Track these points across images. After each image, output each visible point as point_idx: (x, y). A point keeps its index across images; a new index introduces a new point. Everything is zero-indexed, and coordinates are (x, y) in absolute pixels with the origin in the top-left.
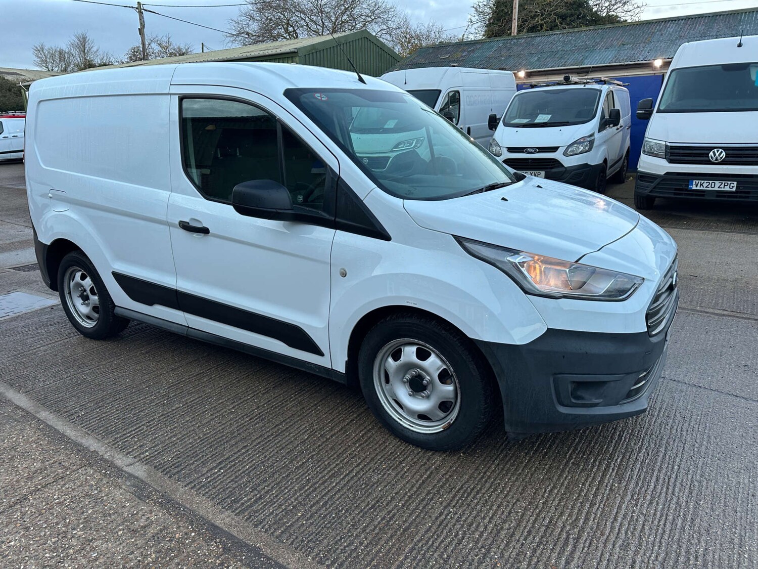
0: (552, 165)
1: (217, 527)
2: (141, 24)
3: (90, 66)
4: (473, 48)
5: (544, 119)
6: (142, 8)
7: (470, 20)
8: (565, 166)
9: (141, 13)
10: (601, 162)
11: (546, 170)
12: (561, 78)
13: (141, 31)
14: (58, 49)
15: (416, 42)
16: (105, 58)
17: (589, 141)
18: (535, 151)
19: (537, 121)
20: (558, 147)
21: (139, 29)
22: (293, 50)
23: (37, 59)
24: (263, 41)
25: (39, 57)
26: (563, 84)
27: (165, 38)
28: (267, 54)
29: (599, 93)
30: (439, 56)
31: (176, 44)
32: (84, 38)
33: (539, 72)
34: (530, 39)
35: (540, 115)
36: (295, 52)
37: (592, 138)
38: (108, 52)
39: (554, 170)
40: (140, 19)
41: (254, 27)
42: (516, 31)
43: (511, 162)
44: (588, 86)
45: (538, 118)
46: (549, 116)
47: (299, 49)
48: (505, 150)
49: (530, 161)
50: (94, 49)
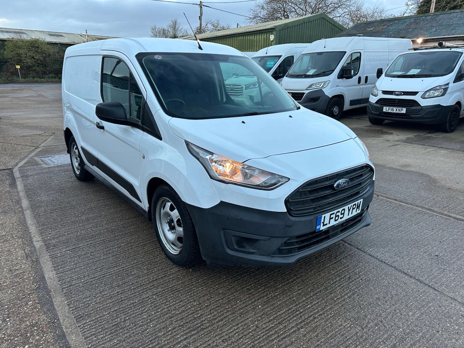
0: (412, 104)
1: (44, 277)
2: (201, 13)
3: (175, 37)
4: (392, 23)
5: (414, 73)
6: (202, 4)
7: (406, 4)
8: (422, 106)
9: (201, 7)
10: (454, 103)
11: (407, 108)
12: (436, 44)
13: (200, 18)
14: (163, 29)
15: (364, 20)
16: (185, 33)
17: (444, 89)
18: (401, 94)
19: (409, 73)
20: (418, 92)
21: (199, 16)
22: (273, 27)
23: (152, 34)
24: (267, 21)
25: (153, 33)
26: (438, 48)
27: (216, 21)
28: (258, 29)
29: (460, 54)
30: (367, 29)
31: (222, 24)
32: (176, 22)
33: (433, 39)
34: (435, 16)
35: (413, 69)
36: (273, 28)
37: (446, 87)
38: (187, 29)
39: (412, 108)
40: (200, 11)
41: (263, 13)
42: (433, 10)
43: (383, 101)
44: (453, 50)
45: (410, 71)
46: (419, 70)
47: (276, 26)
48: (380, 92)
49: (396, 100)
50: (180, 28)
